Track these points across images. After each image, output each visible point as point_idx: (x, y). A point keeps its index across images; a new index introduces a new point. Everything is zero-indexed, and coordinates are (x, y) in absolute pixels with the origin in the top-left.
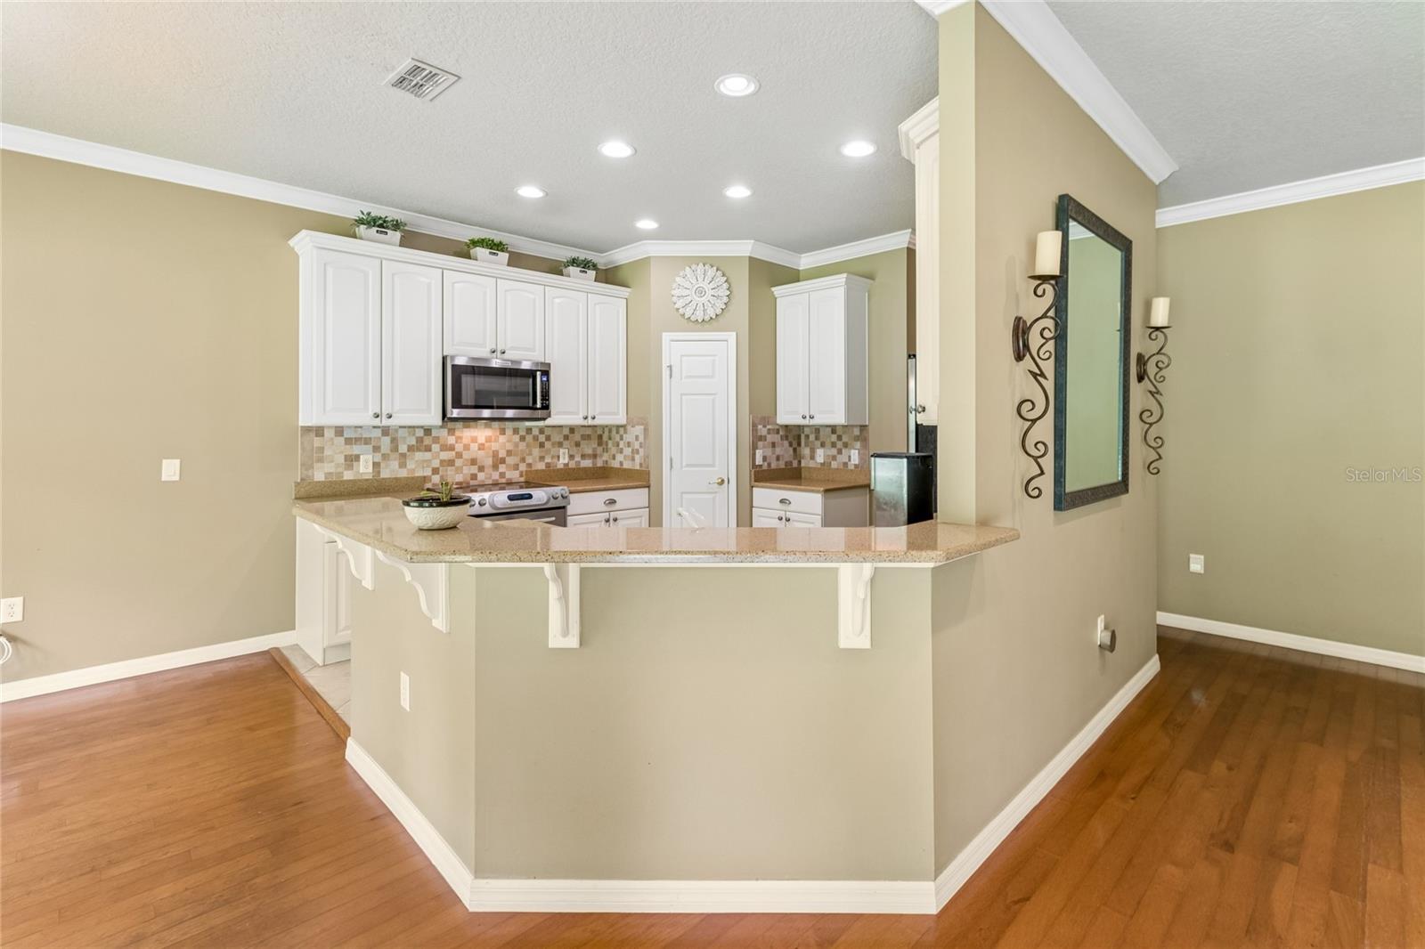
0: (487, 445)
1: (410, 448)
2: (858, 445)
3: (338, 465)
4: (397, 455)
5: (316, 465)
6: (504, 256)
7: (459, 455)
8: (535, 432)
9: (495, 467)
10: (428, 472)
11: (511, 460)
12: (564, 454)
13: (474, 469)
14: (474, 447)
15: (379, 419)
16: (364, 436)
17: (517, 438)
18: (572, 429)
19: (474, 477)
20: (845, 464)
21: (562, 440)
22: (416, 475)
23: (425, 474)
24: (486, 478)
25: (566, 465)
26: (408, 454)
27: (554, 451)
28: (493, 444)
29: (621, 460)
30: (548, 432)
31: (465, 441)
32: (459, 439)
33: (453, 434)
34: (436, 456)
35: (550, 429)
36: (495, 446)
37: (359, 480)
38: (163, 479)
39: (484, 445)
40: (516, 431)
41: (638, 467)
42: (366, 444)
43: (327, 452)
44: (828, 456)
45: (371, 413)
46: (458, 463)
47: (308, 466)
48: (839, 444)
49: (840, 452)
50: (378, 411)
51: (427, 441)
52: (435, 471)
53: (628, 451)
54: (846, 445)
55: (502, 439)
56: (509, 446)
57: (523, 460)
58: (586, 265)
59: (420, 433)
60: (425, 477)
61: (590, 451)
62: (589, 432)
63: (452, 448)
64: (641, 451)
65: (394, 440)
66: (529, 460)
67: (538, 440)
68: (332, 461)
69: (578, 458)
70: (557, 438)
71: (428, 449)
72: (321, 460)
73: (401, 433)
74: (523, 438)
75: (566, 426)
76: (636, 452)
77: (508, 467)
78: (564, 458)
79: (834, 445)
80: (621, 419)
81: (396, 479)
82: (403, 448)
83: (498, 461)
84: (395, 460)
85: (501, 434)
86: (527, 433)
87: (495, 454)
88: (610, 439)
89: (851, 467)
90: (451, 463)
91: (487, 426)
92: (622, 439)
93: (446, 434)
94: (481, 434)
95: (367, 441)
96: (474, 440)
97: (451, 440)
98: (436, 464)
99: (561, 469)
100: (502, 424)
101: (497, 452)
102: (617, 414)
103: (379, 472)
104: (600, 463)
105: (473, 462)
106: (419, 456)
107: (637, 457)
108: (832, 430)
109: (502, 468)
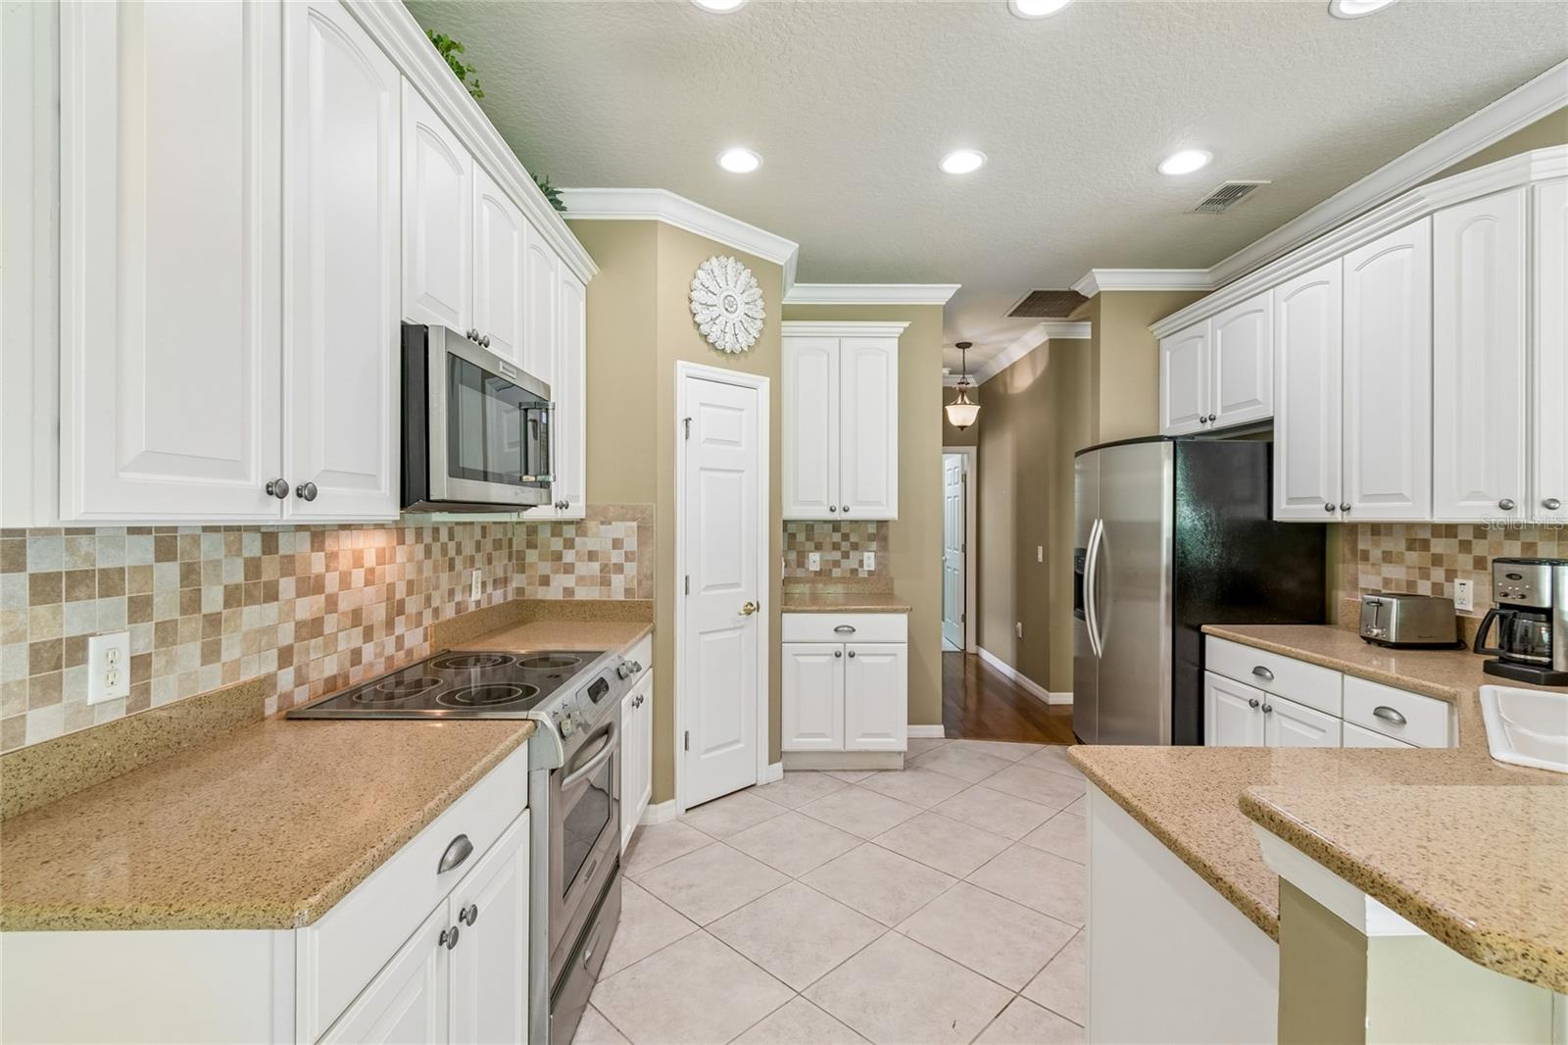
0: (378, 570)
2: (874, 545)
4: (196, 623)
7: (332, 604)
9: (390, 624)
11: (412, 605)
12: (476, 580)
13: (356, 637)
16: (100, 565)
17: (420, 552)
19: (356, 657)
20: (854, 571)
21: (474, 552)
22: (243, 678)
23: (263, 673)
24: (376, 656)
25: (479, 603)
26: (225, 612)
27: (465, 576)
28: (387, 566)
29: (567, 586)
30: (458, 535)
31: (344, 562)
32: (334, 558)
34: (288, 613)
35: (461, 527)
37: (88, 733)
39: (373, 570)
40: (422, 533)
41: (619, 597)
42: (105, 594)
44: (827, 561)
46: (330, 624)
48: (845, 546)
49: (846, 555)
51: (270, 570)
52: (286, 657)
53: (588, 568)
54: (855, 547)
55: (401, 554)
56: (410, 572)
57: (428, 601)
59: (253, 547)
60: (263, 680)
61: (501, 573)
62: (499, 534)
64: (629, 567)
65: (189, 573)
66: (436, 601)
67: (447, 553)
69: (490, 588)
70: (471, 545)
71: (272, 595)
73: (208, 548)
74: (428, 552)
76: (614, 569)
77: (407, 620)
78: (476, 591)
79: (836, 547)
81: (200, 702)
82: (213, 599)
83: (394, 611)
85: (399, 541)
86: (434, 540)
87: (390, 593)
89: (863, 574)
90: (315, 627)
92: (569, 547)
93: (309, 550)
95: (110, 582)
96: (358, 560)
98: (286, 635)
99: (474, 613)
101: (393, 587)
103: (145, 691)
105: (356, 617)
106: (253, 616)
108: (833, 527)
109: (400, 626)
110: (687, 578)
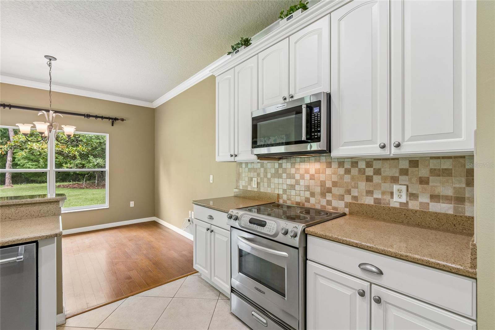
0: (316, 175)
3: (246, 182)
4: (266, 179)
5: (240, 181)
7: (298, 183)
8: (362, 165)
9: (323, 195)
10: (281, 192)
11: (335, 190)
12: (400, 191)
13: (307, 194)
16: (254, 167)
17: (341, 171)
18: (413, 162)
19: (308, 200)
21: (397, 175)
24: (316, 203)
25: (404, 204)
26: (271, 178)
27: (386, 186)
28: (321, 175)
30: (377, 165)
31: (302, 171)
32: (297, 170)
33: (294, 167)
34: (285, 182)
36: (322, 177)
39: (313, 175)
40: (341, 164)
43: (243, 175)
51: (280, 171)
52: (285, 191)
55: (329, 171)
56: (335, 178)
57: (349, 192)
61: (447, 192)
62: (447, 164)
65: (266, 171)
66: (355, 193)
67: (364, 173)
68: (244, 180)
74: (348, 171)
75: (405, 159)
77: (334, 196)
78: (400, 196)
83: (325, 191)
84: (267, 182)
85: (327, 167)
86: (352, 166)
87: (323, 184)
90: (293, 187)
91: (316, 161)
93: (290, 167)
94: (312, 167)
96: (307, 171)
97: (293, 171)
99: (395, 208)
101: (325, 182)
106: (276, 180)
109: (329, 197)
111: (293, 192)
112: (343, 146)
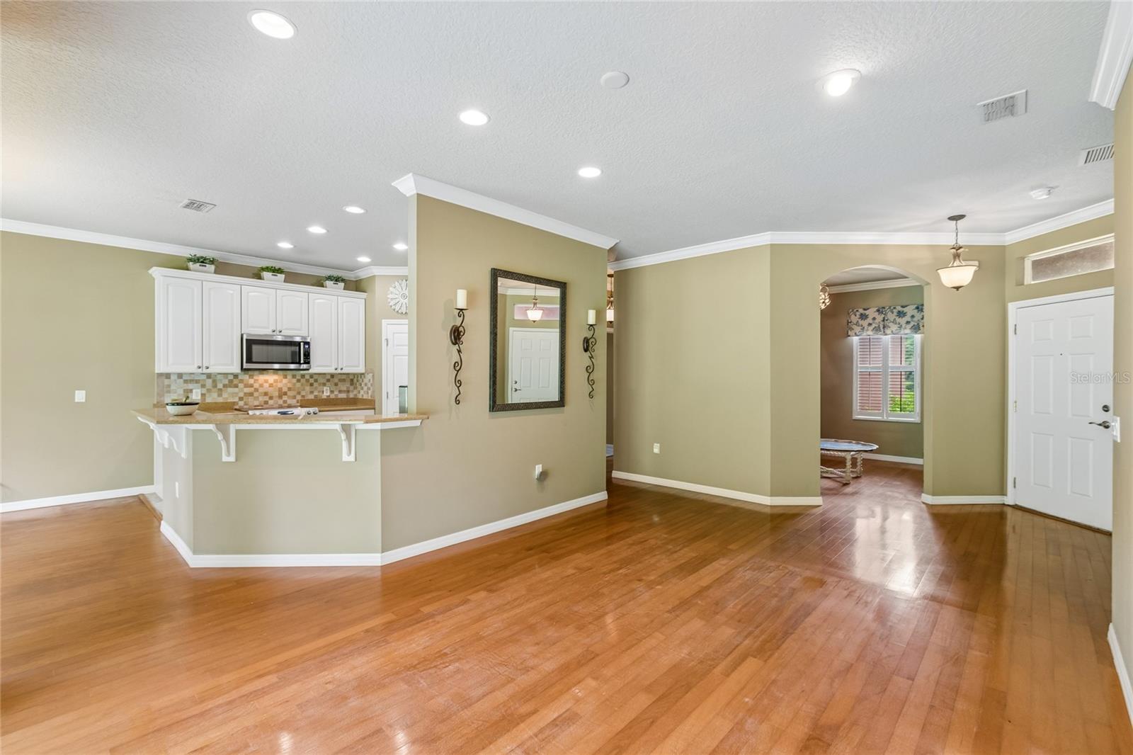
0: (274, 384)
1: (225, 386)
3: (179, 395)
4: (216, 389)
5: (166, 395)
6: (282, 277)
8: (307, 377)
9: (280, 397)
10: (236, 400)
11: (290, 393)
12: (327, 390)
13: (266, 398)
14: (266, 385)
15: (201, 369)
16: (196, 379)
17: (294, 381)
18: (332, 376)
19: (266, 403)
21: (325, 382)
22: (229, 401)
23: (234, 401)
24: (274, 403)
25: (329, 396)
26: (223, 389)
27: (320, 388)
29: (363, 394)
30: (315, 377)
31: (260, 382)
32: (256, 381)
33: (252, 378)
34: (241, 390)
35: (317, 375)
36: (280, 385)
38: (76, 401)
39: (272, 384)
40: (294, 376)
41: (370, 398)
42: (196, 383)
43: (173, 387)
45: (196, 366)
46: (256, 394)
47: (161, 395)
50: (200, 365)
51: (236, 382)
52: (241, 399)
53: (365, 388)
55: (285, 381)
56: (289, 385)
57: (299, 393)
58: (337, 280)
59: (231, 377)
60: (234, 402)
61: (345, 389)
62: (344, 377)
63: (251, 386)
64: (371, 388)
65: (214, 381)
66: (303, 393)
67: (308, 381)
68: (175, 393)
69: (336, 393)
70: (321, 380)
71: (236, 386)
72: (169, 392)
73: (219, 377)
74: (299, 381)
75: (328, 374)
76: (369, 389)
77: (289, 397)
78: (327, 393)
80: (361, 369)
81: (216, 403)
82: (220, 386)
83: (282, 394)
84: (215, 392)
85: (284, 378)
86: (302, 377)
87: (280, 389)
88: (358, 381)
90: (251, 394)
91: (274, 373)
92: (363, 381)
93: (246, 378)
94: (271, 378)
95: (197, 382)
96: (266, 381)
97: (251, 381)
98: (241, 395)
99: (324, 399)
100: (285, 372)
101: (281, 388)
102: (358, 366)
103: (205, 399)
104: (351, 395)
105: (266, 394)
106: (230, 390)
107: (370, 392)
109: (285, 398)
110: (387, 393)
111: (251, 399)
112: (317, 367)
